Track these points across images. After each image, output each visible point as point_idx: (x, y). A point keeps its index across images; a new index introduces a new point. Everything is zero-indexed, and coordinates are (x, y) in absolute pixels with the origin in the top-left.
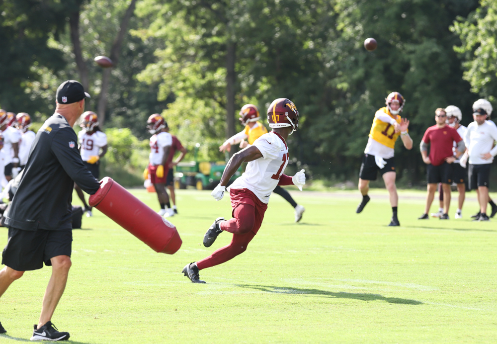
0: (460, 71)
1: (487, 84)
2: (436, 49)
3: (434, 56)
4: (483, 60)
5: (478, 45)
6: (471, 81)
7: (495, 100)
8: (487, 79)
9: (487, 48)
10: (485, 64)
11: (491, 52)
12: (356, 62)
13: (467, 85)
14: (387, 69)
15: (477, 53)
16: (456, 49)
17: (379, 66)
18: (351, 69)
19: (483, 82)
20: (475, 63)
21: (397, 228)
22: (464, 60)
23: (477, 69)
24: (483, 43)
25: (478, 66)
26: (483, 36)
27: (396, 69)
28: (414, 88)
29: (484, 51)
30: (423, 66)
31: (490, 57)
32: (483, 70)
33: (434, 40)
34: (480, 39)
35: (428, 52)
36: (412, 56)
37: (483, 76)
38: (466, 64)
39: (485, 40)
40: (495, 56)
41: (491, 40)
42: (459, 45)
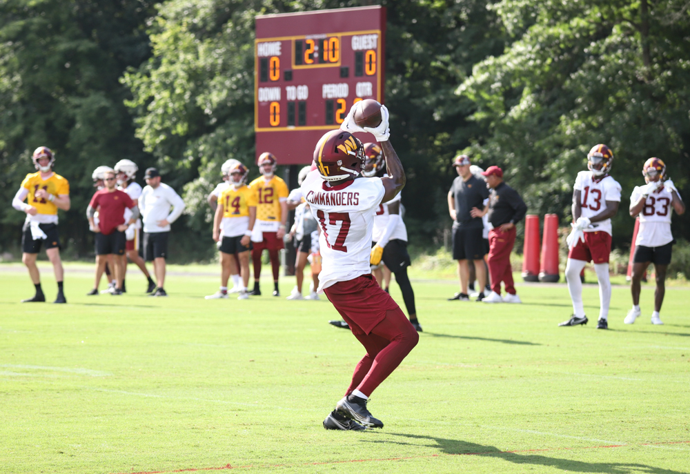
0: (133, 128)
1: (162, 142)
2: (104, 103)
3: (103, 111)
4: (157, 115)
5: (151, 99)
6: (144, 139)
7: (170, 161)
8: (162, 137)
9: (162, 102)
10: (159, 120)
11: (166, 106)
12: (14, 117)
13: (140, 143)
14: (49, 126)
15: (150, 107)
16: (127, 103)
17: (40, 122)
18: (8, 125)
19: (158, 140)
20: (148, 119)
21: (63, 305)
22: (136, 115)
23: (151, 126)
24: (157, 97)
25: (152, 123)
26: (157, 88)
27: (59, 125)
28: (81, 146)
29: (158, 106)
30: (90, 122)
31: (165, 113)
32: (157, 127)
33: (102, 93)
34: (153, 92)
35: (96, 107)
36: (78, 111)
37: (158, 133)
38: (138, 120)
39: (159, 93)
40: (170, 111)
41: (166, 94)
42: (131, 98)
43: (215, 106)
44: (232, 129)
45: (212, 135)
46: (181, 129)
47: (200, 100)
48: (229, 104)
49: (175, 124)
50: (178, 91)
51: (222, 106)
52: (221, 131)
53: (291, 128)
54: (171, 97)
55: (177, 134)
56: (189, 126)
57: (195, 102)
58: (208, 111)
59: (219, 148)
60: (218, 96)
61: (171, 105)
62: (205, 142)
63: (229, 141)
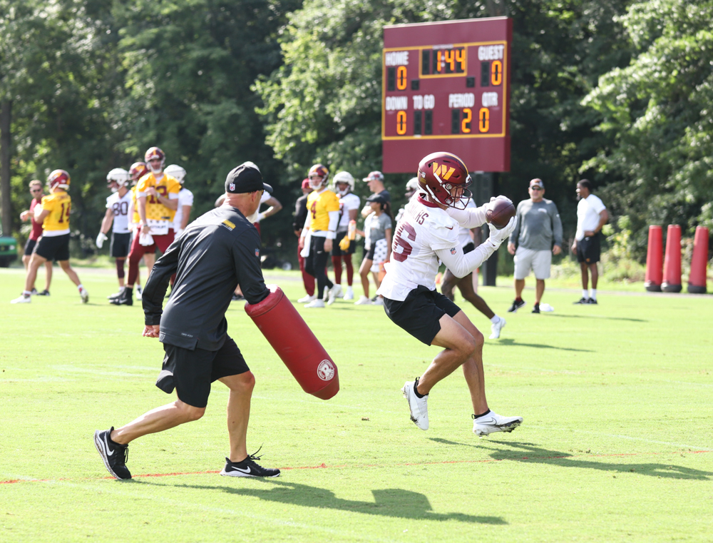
0: (263, 135)
1: (292, 150)
2: (236, 110)
3: (234, 118)
4: (287, 123)
5: (281, 106)
6: (274, 146)
8: (292, 144)
9: (292, 110)
10: (289, 128)
11: (295, 114)
12: (147, 123)
13: (270, 150)
14: (181, 132)
15: (280, 115)
16: (257, 110)
17: (172, 128)
18: (141, 131)
19: (287, 148)
20: (278, 126)
22: (267, 123)
23: (280, 133)
24: (287, 105)
25: (282, 130)
26: (287, 96)
27: (190, 131)
28: (212, 153)
29: (289, 114)
30: (222, 129)
31: (295, 120)
32: (289, 135)
33: (234, 100)
34: (283, 100)
35: (227, 114)
36: (209, 118)
37: (288, 140)
38: (268, 128)
39: (289, 101)
40: (300, 119)
41: (296, 102)
42: (261, 106)
43: (344, 114)
44: (361, 137)
45: (341, 143)
46: (310, 136)
47: (329, 108)
48: (358, 113)
49: (304, 132)
50: (308, 99)
51: (351, 114)
52: (349, 139)
53: (418, 137)
54: (301, 105)
55: (307, 142)
56: (318, 134)
57: (325, 110)
58: (337, 119)
59: (347, 156)
60: (347, 104)
61: (300, 113)
62: (334, 150)
63: (357, 149)
